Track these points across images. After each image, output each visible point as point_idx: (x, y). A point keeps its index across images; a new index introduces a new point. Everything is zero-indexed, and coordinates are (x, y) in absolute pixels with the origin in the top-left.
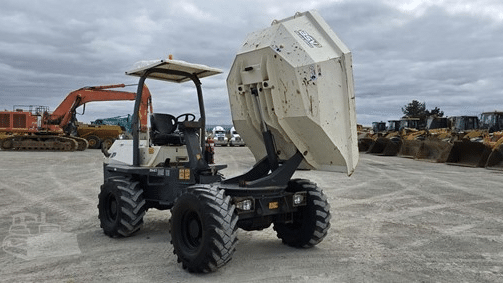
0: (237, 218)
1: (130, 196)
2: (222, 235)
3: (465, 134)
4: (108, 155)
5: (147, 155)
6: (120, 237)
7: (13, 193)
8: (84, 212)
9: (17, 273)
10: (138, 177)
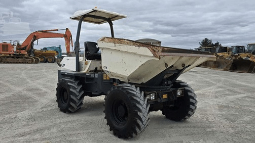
0: (149, 106)
1: (75, 89)
2: (142, 117)
3: (239, 55)
4: (60, 65)
5: (84, 65)
6: (70, 112)
7: (5, 86)
8: (45, 97)
9: (14, 137)
10: (78, 78)
